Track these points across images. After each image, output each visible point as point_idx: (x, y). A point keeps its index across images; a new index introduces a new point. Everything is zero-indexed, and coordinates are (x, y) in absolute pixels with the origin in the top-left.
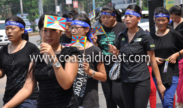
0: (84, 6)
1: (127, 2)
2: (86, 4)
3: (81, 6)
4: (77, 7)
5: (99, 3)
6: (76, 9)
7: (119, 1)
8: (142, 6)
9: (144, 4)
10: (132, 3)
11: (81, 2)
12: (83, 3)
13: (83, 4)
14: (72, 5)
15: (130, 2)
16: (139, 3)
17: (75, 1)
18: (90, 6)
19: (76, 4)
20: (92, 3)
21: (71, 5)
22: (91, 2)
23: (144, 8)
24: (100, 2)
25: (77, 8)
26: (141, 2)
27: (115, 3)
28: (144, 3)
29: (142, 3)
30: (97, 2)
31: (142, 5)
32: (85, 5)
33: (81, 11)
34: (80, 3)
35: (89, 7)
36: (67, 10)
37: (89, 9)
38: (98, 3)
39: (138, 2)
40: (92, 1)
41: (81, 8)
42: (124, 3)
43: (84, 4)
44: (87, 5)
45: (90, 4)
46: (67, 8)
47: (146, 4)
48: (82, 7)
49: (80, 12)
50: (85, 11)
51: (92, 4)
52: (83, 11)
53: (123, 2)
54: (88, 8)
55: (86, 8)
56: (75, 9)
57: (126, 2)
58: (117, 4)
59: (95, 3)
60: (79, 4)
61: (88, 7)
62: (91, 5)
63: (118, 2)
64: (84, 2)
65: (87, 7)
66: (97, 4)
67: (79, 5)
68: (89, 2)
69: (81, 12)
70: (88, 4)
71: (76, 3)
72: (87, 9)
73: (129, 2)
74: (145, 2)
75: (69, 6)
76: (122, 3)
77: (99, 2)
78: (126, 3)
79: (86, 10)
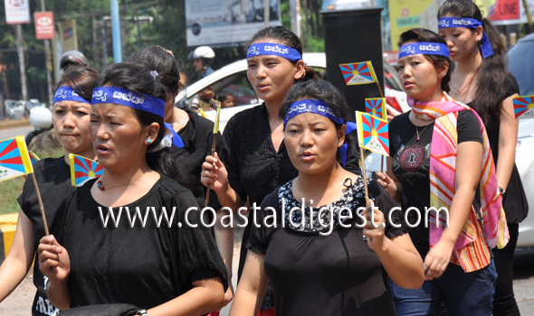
0: (78, 33)
1: (247, 16)
2: (86, 24)
3: (68, 31)
4: (52, 37)
5: (138, 20)
6: (47, 43)
7: (214, 14)
8: (304, 33)
9: (310, 27)
10: (263, 21)
11: (65, 17)
12: (72, 19)
13: (74, 22)
14: (29, 28)
15: (258, 17)
16: (292, 21)
17: (43, 12)
18: (103, 31)
19: (45, 24)
20: (110, 20)
21: (24, 26)
22: (106, 18)
23: (312, 42)
24: (141, 18)
25: (50, 40)
26: (299, 18)
27: (198, 22)
28: (309, 22)
29: (302, 21)
30: (129, 18)
31: (302, 29)
32: (82, 28)
33: (65, 50)
34: (62, 20)
35: (99, 34)
36: (10, 45)
37: (99, 44)
38: (132, 21)
39: (286, 19)
40: (109, 14)
41: (66, 38)
42: (234, 20)
43: (79, 23)
44: (90, 26)
45: (101, 23)
46: (9, 38)
47: (315, 26)
48: (72, 35)
49: (63, 53)
50: (82, 49)
51: (108, 25)
52: (73, 49)
53: (229, 19)
54: (95, 40)
55: (87, 37)
56: (41, 42)
57: (242, 18)
58: (207, 25)
59: (121, 20)
60: (59, 24)
61: (95, 34)
62: (106, 28)
63: (211, 19)
64: (76, 15)
65: (91, 34)
66: (131, 25)
67: (56, 29)
68: (99, 18)
69: (65, 54)
70: (95, 22)
71: (44, 19)
72: (90, 42)
73: (251, 18)
74: (314, 17)
75: (19, 30)
76: (225, 20)
77: (138, 15)
78: (240, 23)
79: (87, 47)
